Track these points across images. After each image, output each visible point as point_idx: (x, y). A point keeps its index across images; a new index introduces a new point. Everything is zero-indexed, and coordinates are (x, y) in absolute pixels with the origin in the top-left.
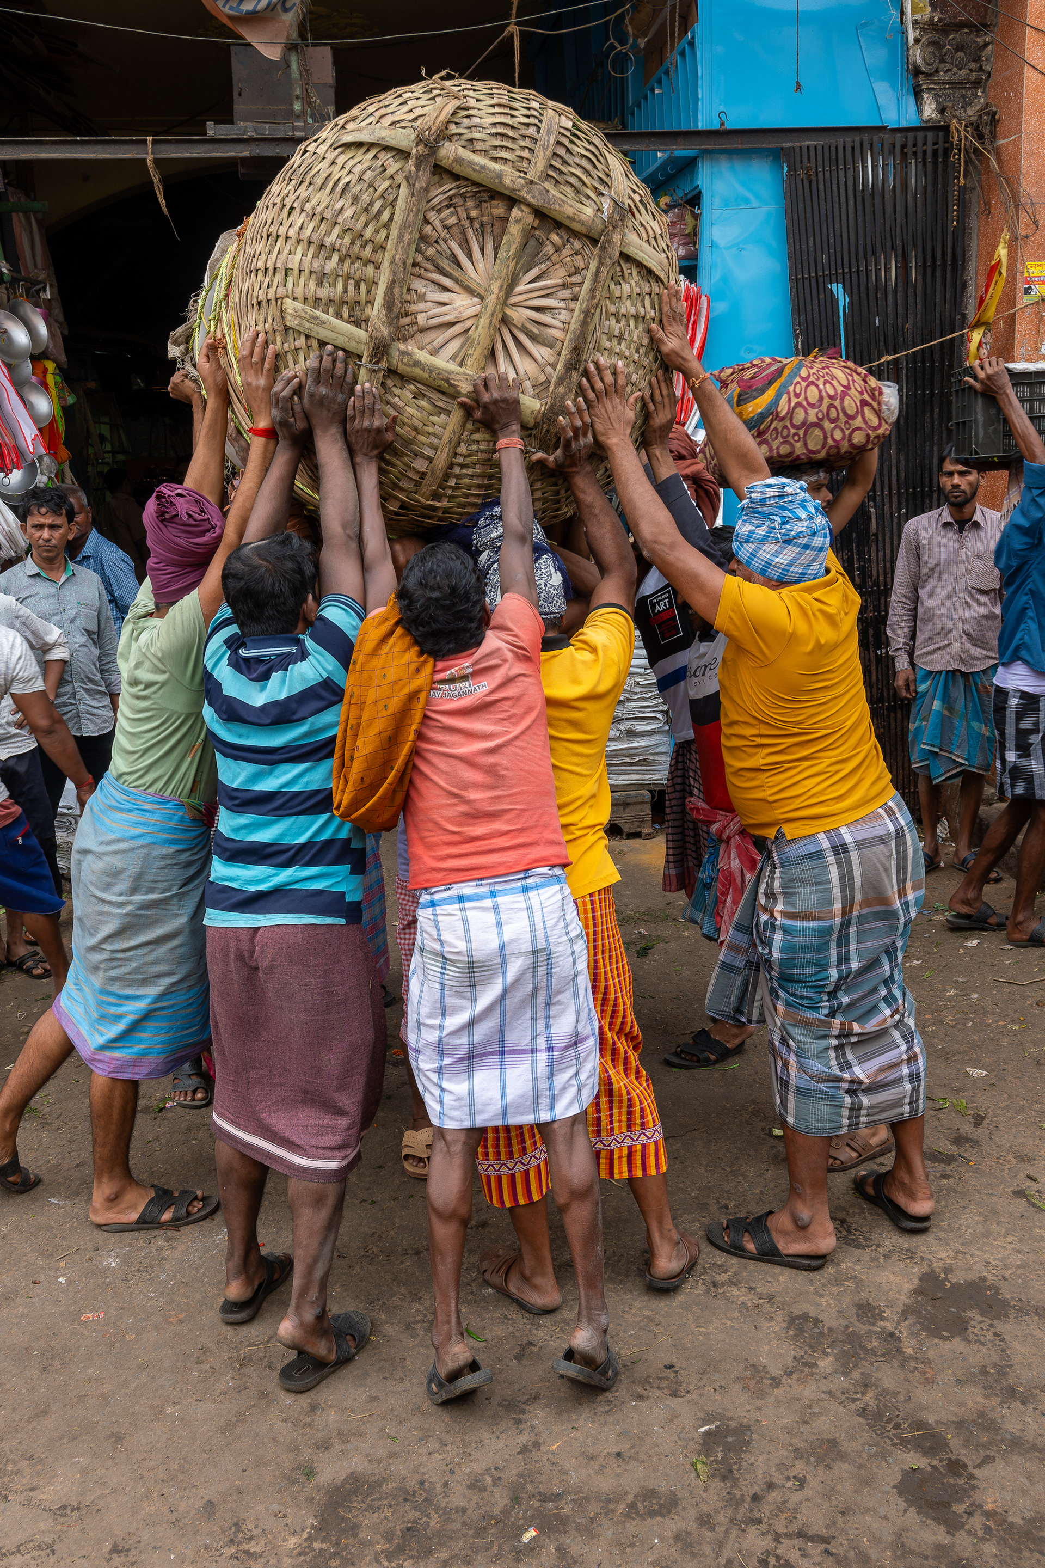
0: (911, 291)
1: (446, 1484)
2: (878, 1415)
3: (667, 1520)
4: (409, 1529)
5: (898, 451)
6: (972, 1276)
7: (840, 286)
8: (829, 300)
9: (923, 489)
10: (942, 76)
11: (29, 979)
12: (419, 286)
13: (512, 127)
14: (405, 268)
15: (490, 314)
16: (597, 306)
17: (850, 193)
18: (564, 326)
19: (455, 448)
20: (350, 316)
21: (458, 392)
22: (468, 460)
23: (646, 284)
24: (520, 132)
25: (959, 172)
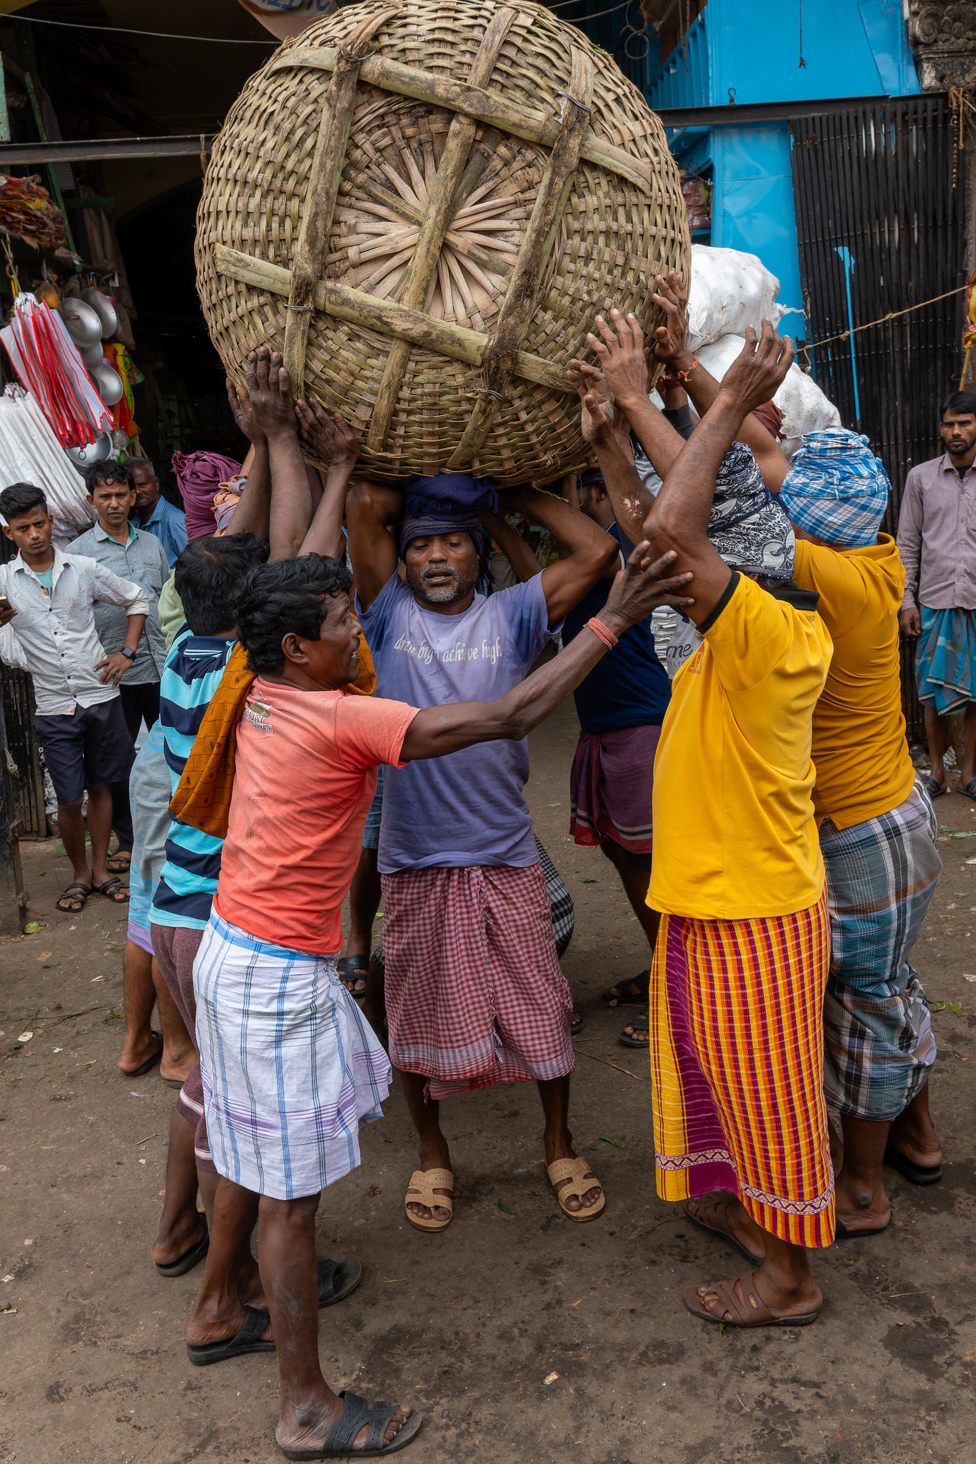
0: (913, 251)
1: (478, 1335)
2: (869, 1278)
3: (674, 1367)
4: (445, 1372)
5: (903, 404)
6: (960, 1159)
7: (846, 249)
8: (835, 262)
9: (927, 439)
10: (941, 46)
11: (112, 903)
12: (349, 217)
13: (454, 31)
14: (328, 199)
15: (429, 242)
16: (552, 223)
17: (855, 161)
18: (514, 249)
19: (396, 392)
20: (276, 256)
21: (393, 331)
22: (413, 405)
23: (620, 194)
24: (462, 36)
25: (958, 137)
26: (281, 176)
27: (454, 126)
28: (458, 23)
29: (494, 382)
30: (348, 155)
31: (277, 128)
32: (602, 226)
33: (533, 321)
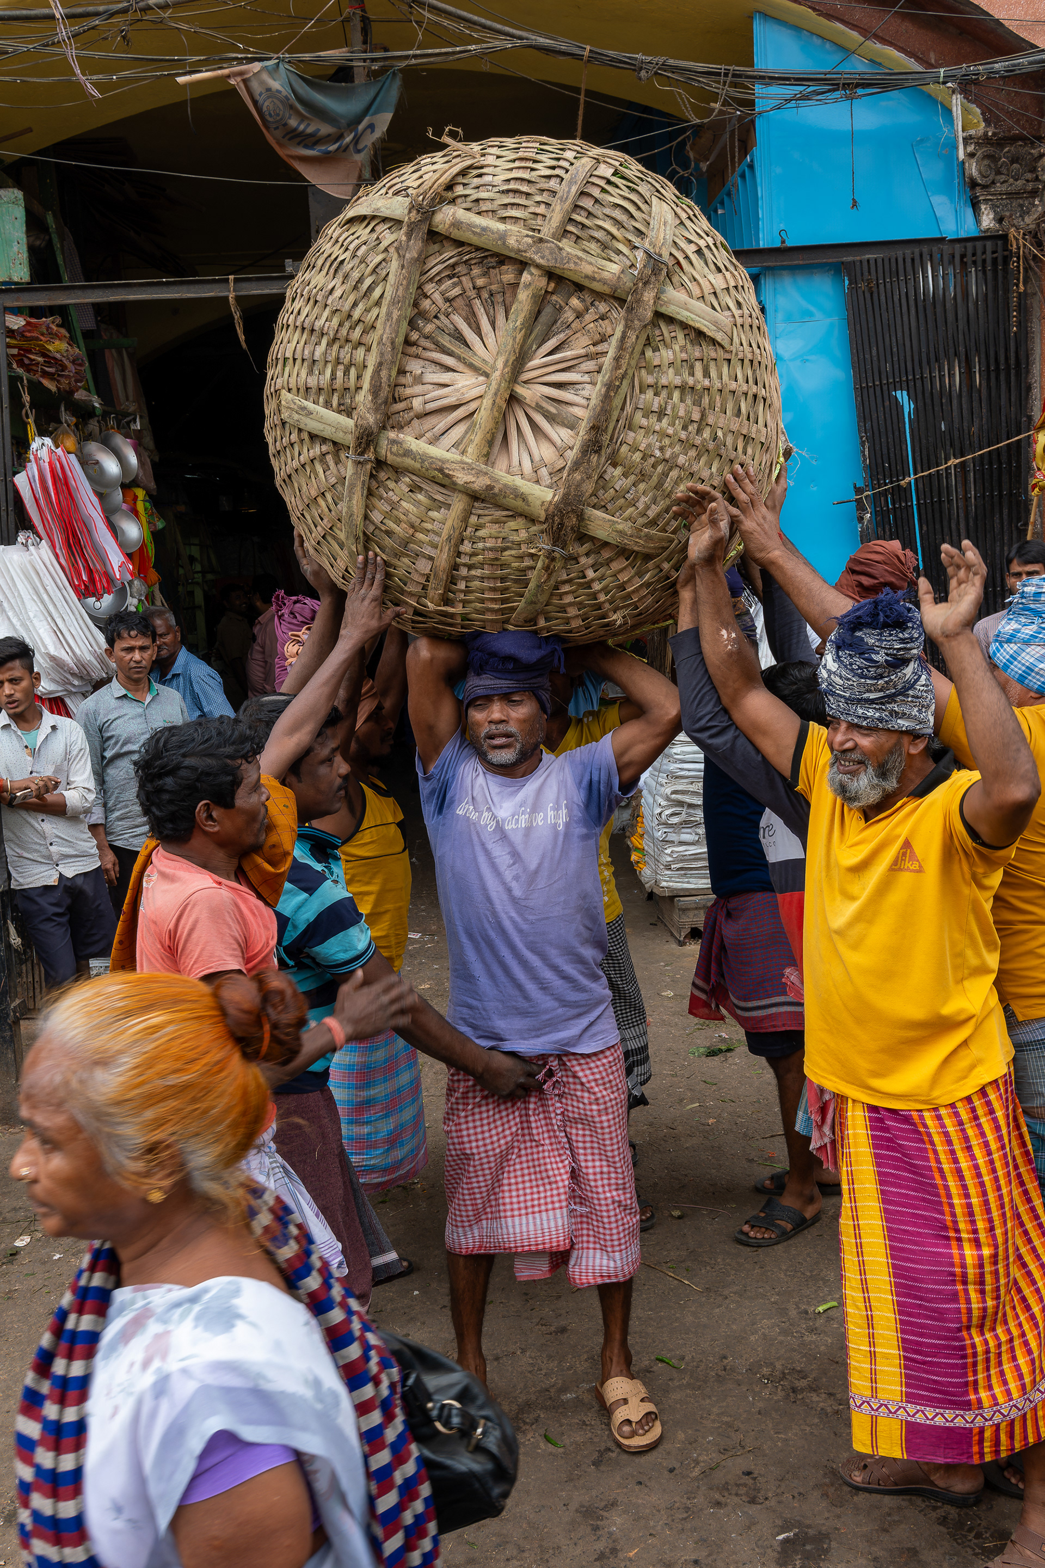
0: (975, 395)
7: (905, 393)
8: (894, 407)
10: (999, 187)
12: (415, 367)
13: (529, 182)
14: (393, 349)
15: (496, 394)
16: (623, 377)
17: (912, 303)
18: (584, 402)
19: (457, 546)
20: (340, 405)
21: (455, 484)
22: (475, 560)
23: (697, 348)
24: (538, 186)
25: (1018, 280)
26: (347, 325)
27: (526, 277)
28: (534, 173)
29: (558, 538)
30: (416, 304)
31: (346, 277)
32: (678, 381)
33: (601, 477)
